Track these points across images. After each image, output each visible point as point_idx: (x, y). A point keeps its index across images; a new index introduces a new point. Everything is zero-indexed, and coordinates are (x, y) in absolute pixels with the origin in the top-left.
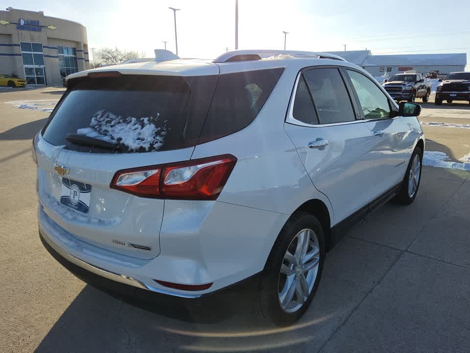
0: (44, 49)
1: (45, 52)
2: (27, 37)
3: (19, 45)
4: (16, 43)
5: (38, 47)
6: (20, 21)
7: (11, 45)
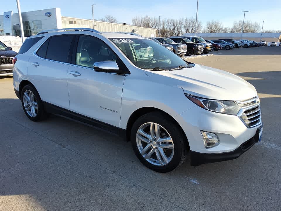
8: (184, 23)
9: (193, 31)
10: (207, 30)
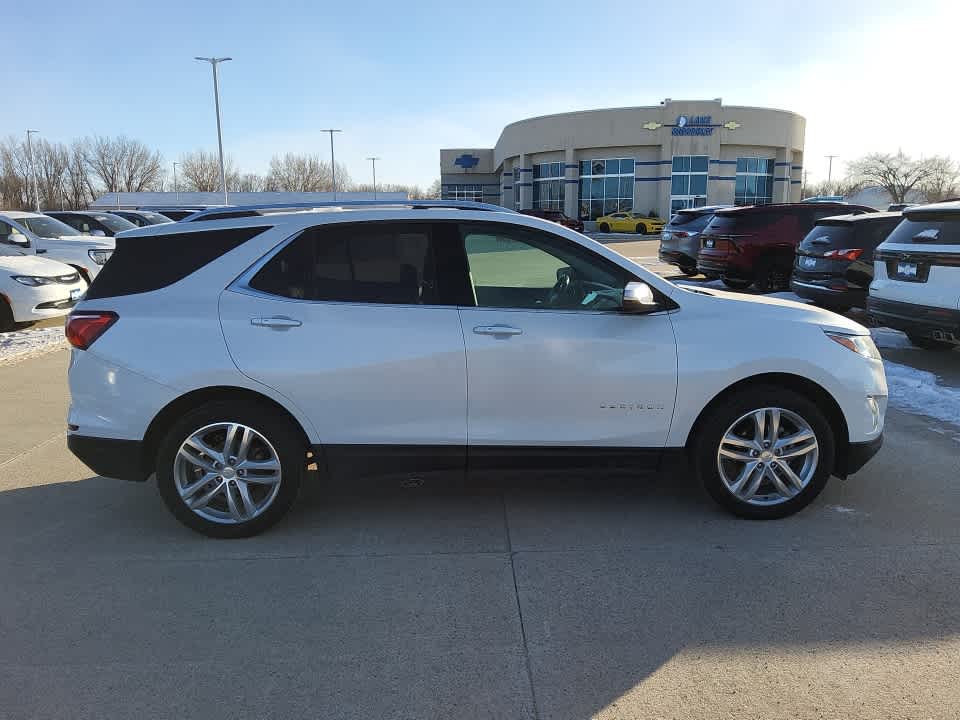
0: (711, 167)
1: (713, 170)
2: (685, 147)
3: (670, 162)
4: (666, 159)
5: (701, 163)
6: (678, 121)
7: (658, 163)
8: (92, 155)
9: (136, 184)
10: (186, 182)
